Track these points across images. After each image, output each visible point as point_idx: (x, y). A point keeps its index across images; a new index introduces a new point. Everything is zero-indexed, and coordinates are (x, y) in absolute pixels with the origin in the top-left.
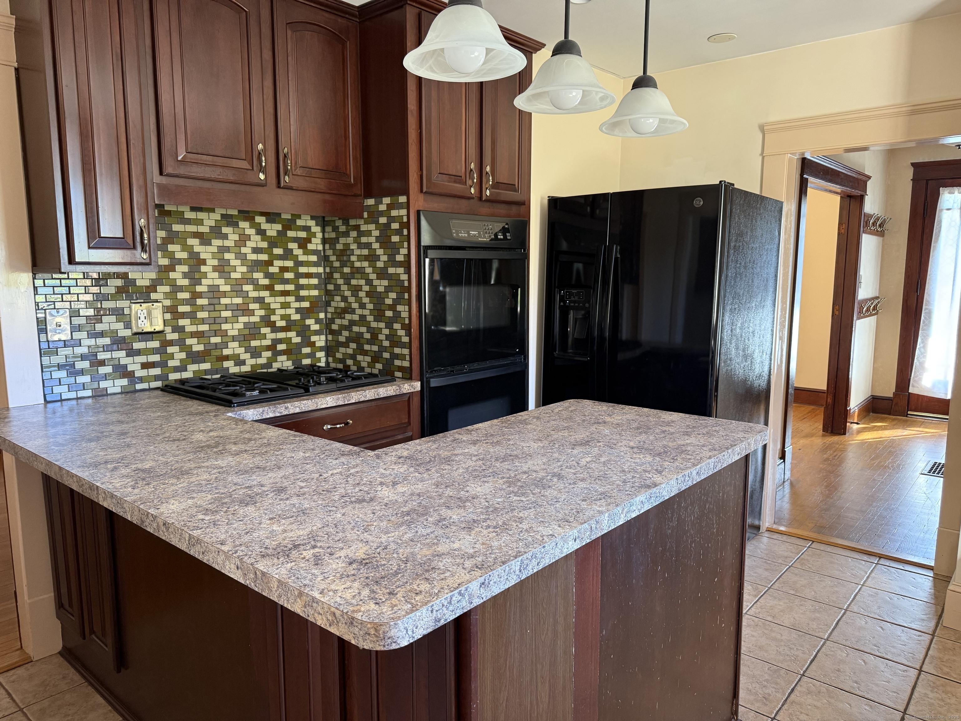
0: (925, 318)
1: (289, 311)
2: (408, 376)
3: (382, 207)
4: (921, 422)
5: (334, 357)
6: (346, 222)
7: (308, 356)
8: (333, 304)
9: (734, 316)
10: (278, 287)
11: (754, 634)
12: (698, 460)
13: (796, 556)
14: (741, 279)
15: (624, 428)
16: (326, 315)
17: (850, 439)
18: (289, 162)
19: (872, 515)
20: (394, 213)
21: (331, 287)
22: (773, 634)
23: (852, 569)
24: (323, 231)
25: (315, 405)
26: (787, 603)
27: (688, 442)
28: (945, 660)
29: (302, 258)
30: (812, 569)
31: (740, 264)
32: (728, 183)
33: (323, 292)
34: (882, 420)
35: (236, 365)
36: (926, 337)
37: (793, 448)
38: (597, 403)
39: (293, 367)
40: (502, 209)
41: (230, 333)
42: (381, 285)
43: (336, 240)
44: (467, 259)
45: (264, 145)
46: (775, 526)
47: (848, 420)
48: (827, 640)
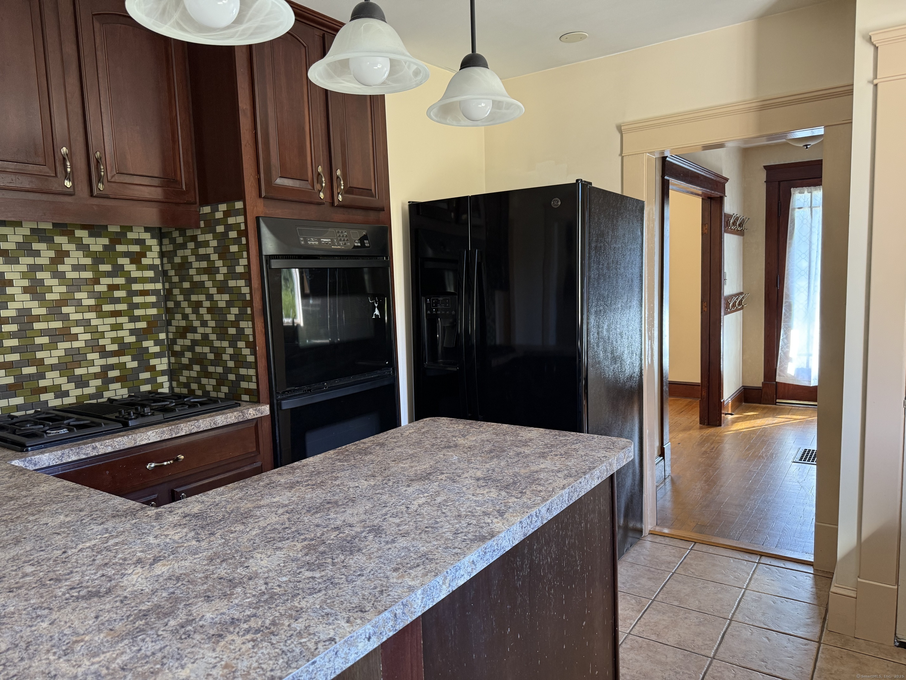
0: (786, 310)
1: (121, 333)
2: (256, 400)
3: (219, 215)
4: (788, 409)
5: (178, 381)
6: (183, 233)
7: (146, 382)
8: (174, 323)
9: (599, 319)
10: (107, 308)
11: (639, 658)
12: (549, 492)
13: (679, 561)
14: (604, 280)
15: (476, 452)
16: (167, 336)
17: (726, 430)
18: (102, 167)
19: (750, 509)
20: (231, 220)
21: (171, 304)
22: (658, 657)
23: (734, 571)
24: (161, 244)
25: (133, 442)
26: (671, 617)
27: (543, 466)
28: (833, 672)
29: (135, 274)
30: (694, 574)
31: (603, 265)
32: (585, 181)
33: (162, 311)
34: (754, 409)
35: (56, 397)
36: (789, 328)
37: (671, 444)
38: (454, 420)
39: (127, 396)
40: (359, 216)
41: (47, 362)
42: (222, 299)
43: (174, 253)
44: (330, 268)
45: (70, 148)
46: (658, 529)
47: (723, 412)
48: (714, 658)
